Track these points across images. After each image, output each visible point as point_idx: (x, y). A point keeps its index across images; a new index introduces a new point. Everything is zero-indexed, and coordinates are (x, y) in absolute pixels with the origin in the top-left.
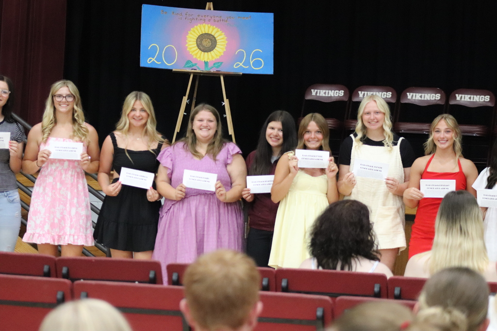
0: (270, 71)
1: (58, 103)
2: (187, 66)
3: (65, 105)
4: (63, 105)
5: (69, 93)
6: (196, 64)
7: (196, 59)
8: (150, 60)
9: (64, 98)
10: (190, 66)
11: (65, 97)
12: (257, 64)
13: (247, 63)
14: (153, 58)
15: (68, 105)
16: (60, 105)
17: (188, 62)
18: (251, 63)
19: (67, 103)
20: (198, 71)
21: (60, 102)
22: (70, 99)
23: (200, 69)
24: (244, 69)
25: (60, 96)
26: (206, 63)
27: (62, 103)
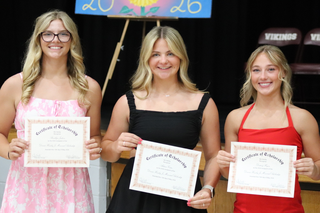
0: (207, 14)
1: (46, 44)
2: (122, 12)
3: (57, 48)
4: (54, 48)
5: (63, 29)
6: (132, 10)
7: (132, 5)
8: (86, 7)
9: (56, 37)
10: (126, 12)
11: (57, 35)
12: (195, 7)
13: (184, 7)
14: (89, 4)
15: (62, 47)
16: (49, 47)
17: (125, 7)
18: (189, 6)
19: (60, 45)
20: (133, 16)
21: (50, 42)
22: (65, 39)
23: (136, 14)
24: (181, 13)
25: (50, 33)
26: (143, 8)
27: (52, 44)
